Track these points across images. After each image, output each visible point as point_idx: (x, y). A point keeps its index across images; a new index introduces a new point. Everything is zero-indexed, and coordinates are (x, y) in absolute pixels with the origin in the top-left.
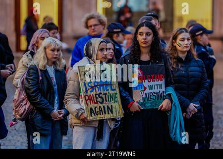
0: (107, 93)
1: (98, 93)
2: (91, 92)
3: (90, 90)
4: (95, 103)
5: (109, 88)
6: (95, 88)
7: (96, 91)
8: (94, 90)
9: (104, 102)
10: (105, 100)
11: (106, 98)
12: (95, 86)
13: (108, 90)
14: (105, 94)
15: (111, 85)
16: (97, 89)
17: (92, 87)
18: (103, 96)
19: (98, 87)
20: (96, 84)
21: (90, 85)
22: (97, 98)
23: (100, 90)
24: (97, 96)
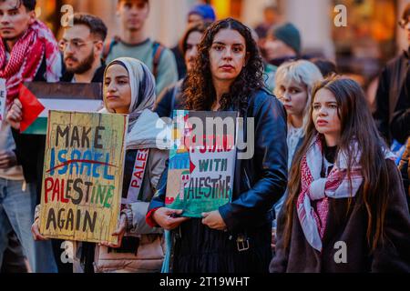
0: (94, 182)
1: (74, 177)
2: (60, 172)
3: (61, 168)
4: (63, 200)
5: (100, 170)
6: (72, 166)
7: (71, 173)
8: (68, 171)
9: (83, 202)
10: (84, 196)
11: (88, 192)
12: (73, 161)
13: (96, 175)
14: (89, 184)
15: (106, 164)
16: (75, 169)
17: (66, 163)
18: (84, 188)
19: (79, 164)
20: (76, 157)
21: (62, 156)
22: (69, 189)
23: (81, 173)
24: (72, 185)
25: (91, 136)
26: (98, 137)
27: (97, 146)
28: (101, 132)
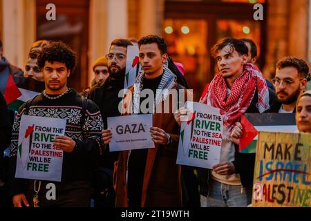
0: (294, 187)
1: (279, 183)
2: (268, 179)
3: (268, 176)
4: (270, 201)
5: (299, 177)
6: (276, 175)
7: (276, 179)
8: (274, 178)
9: (285, 202)
10: (287, 198)
11: (289, 195)
12: (277, 170)
13: (296, 181)
14: (290, 188)
15: (304, 173)
16: (278, 176)
17: (272, 172)
18: (286, 191)
19: (282, 172)
20: (280, 167)
21: (269, 166)
22: (274, 192)
23: (284, 179)
24: (276, 189)
25: (292, 151)
26: (297, 151)
27: (297, 158)
28: (300, 148)
